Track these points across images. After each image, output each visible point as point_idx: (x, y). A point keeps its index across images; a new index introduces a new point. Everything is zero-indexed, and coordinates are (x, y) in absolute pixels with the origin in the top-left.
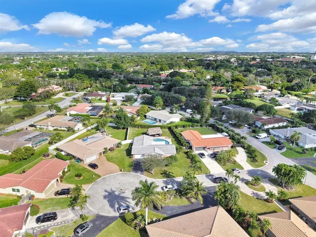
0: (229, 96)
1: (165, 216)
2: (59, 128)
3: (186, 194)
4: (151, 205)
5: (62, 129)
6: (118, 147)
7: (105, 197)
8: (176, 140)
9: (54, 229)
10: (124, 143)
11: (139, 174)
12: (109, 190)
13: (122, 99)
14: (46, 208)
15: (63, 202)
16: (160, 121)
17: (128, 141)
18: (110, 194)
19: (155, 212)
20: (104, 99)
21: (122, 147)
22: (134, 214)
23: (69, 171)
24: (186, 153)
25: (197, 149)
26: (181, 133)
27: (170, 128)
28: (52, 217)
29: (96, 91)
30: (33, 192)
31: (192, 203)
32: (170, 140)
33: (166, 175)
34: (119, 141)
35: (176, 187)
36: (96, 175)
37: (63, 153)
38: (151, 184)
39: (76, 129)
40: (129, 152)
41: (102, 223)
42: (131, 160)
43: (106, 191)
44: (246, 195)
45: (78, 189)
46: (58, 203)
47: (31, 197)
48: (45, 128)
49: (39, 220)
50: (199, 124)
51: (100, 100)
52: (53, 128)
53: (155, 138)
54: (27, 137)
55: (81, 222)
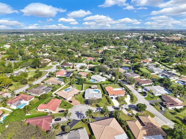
0: (132, 65)
1: (96, 120)
2: (54, 84)
3: (104, 113)
4: (91, 117)
5: (56, 84)
6: (79, 93)
7: (76, 113)
8: (103, 91)
9: (61, 123)
10: (82, 91)
11: (87, 105)
12: (77, 111)
13: (80, 67)
14: (57, 117)
15: (62, 115)
16: (97, 81)
17: (83, 91)
18: (77, 112)
19: (93, 119)
20: (71, 67)
21: (81, 94)
22: (86, 119)
23: (62, 103)
24: (106, 97)
25: (111, 95)
26: (105, 88)
27: (101, 85)
28: (60, 119)
29: (67, 62)
30: (51, 111)
31: (105, 116)
32: (100, 91)
33: (97, 106)
34: (79, 91)
35: (100, 111)
36: (72, 105)
37: (58, 96)
38: (91, 110)
39: (61, 84)
40: (84, 96)
41: (76, 122)
42: (84, 99)
43: (76, 112)
44: (125, 114)
45: (67, 111)
46: (60, 115)
47: (51, 113)
48: (48, 83)
49: (55, 120)
50: (114, 83)
51: (70, 67)
52: (52, 84)
53: (94, 89)
54: (43, 88)
55: (69, 121)
